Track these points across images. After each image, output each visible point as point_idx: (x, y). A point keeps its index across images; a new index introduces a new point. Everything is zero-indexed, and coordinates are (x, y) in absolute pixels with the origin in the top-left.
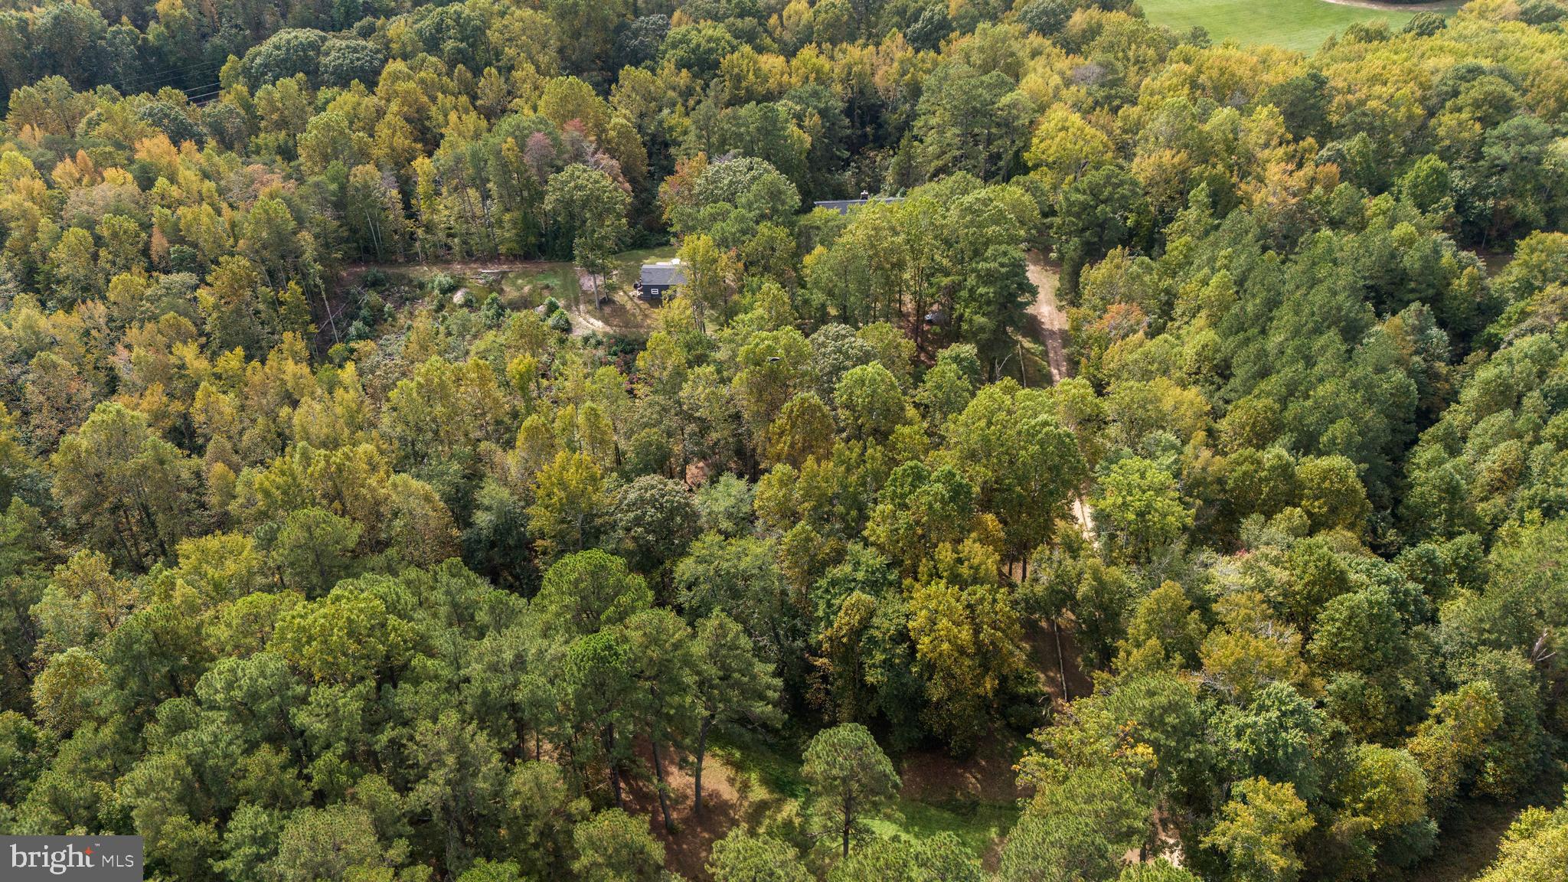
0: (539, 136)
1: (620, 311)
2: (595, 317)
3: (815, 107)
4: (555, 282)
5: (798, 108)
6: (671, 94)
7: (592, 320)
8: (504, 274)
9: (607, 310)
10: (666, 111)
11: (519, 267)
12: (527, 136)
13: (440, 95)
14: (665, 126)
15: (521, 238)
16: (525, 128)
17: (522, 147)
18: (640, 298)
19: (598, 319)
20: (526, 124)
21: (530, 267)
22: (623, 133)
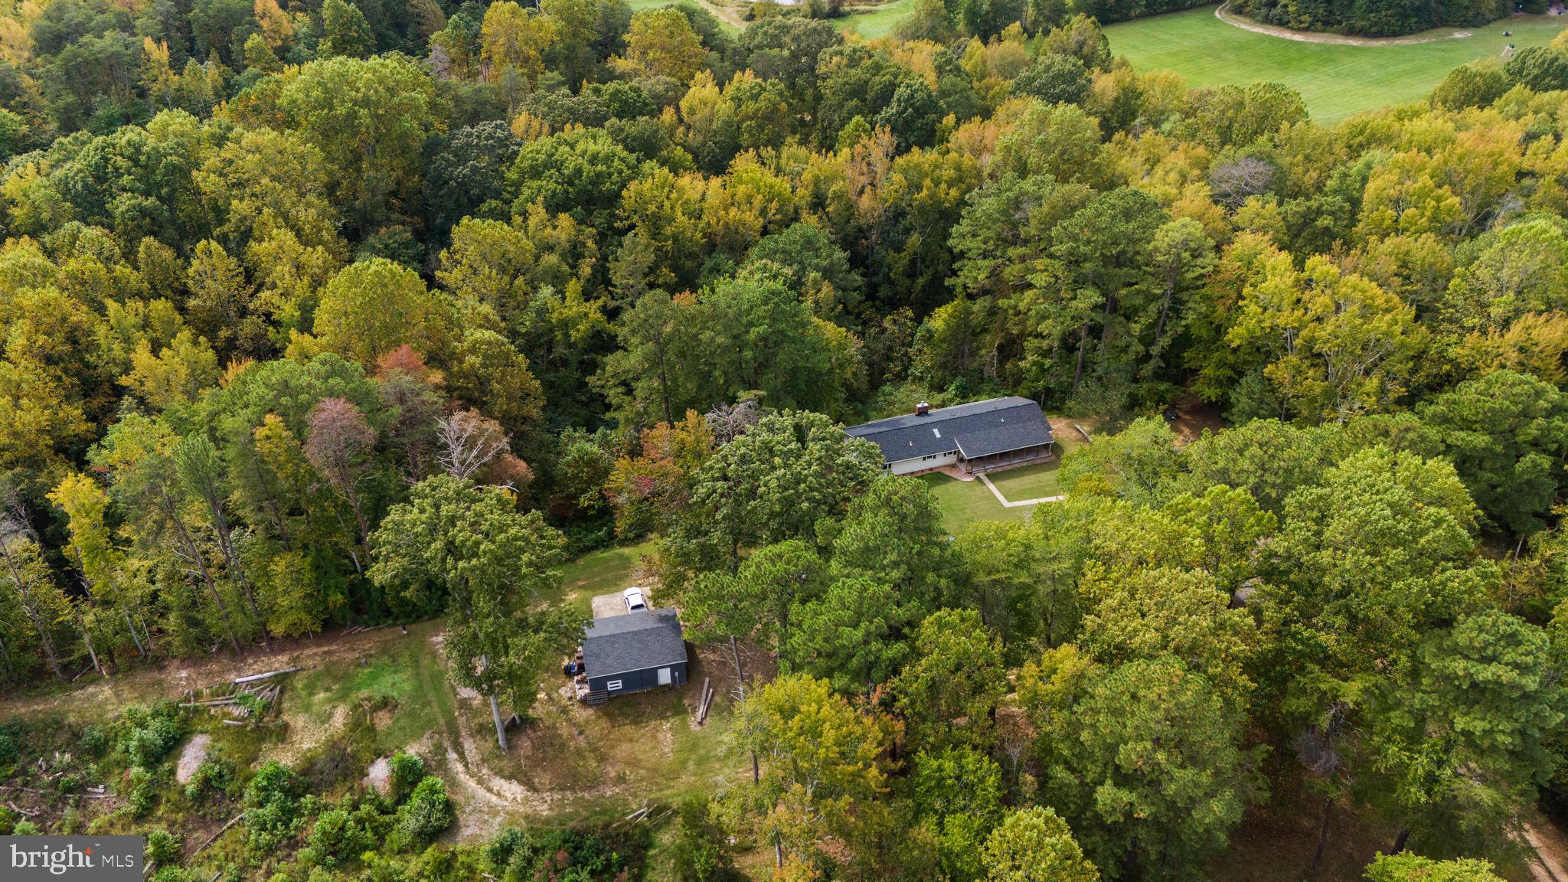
0: (333, 408)
1: (551, 748)
2: (500, 773)
3: (817, 268)
4: (396, 683)
5: (788, 271)
6: (551, 259)
7: (498, 783)
8: (282, 681)
9: (525, 745)
10: (546, 291)
11: (312, 657)
12: (304, 408)
13: (112, 305)
14: (555, 317)
15: (315, 601)
16: (301, 390)
17: (299, 430)
18: (584, 702)
19: (509, 777)
20: (305, 380)
21: (342, 652)
22: (494, 357)
